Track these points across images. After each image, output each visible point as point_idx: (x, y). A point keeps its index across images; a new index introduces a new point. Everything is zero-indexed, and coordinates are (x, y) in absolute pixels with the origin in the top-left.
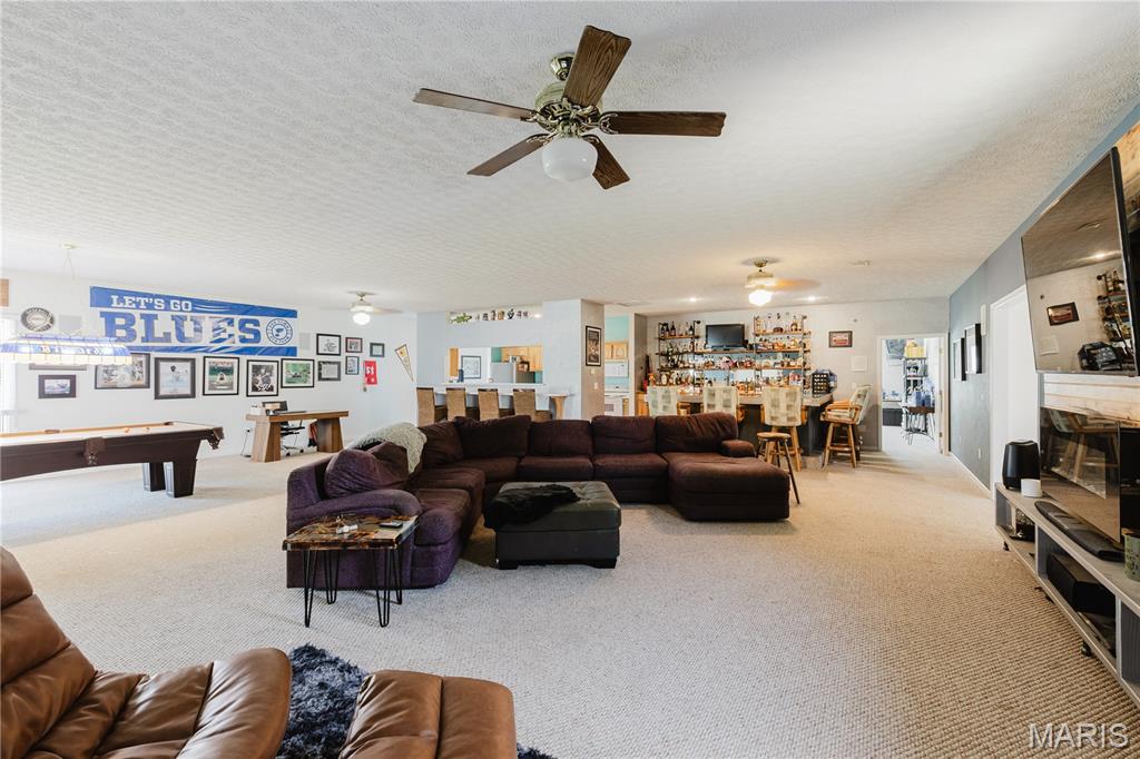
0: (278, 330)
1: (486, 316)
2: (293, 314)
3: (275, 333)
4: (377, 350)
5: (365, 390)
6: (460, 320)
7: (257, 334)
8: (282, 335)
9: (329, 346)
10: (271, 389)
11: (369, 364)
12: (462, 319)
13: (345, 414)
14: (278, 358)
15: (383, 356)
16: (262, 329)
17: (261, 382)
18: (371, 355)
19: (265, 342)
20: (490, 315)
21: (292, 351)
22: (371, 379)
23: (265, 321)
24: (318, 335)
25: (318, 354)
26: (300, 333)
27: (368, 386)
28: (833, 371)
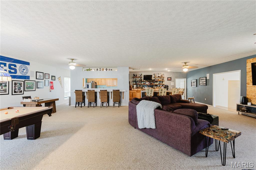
0: (24, 69)
1: (97, 69)
2: (28, 64)
3: (22, 70)
4: (53, 78)
5: (51, 91)
6: (87, 70)
7: (16, 70)
8: (25, 71)
9: (40, 76)
10: (21, 92)
11: (52, 83)
12: (89, 70)
13: (58, 99)
14: (23, 80)
15: (55, 80)
16: (17, 68)
17: (17, 89)
18: (52, 80)
19: (18, 74)
20: (99, 69)
21: (28, 77)
22: (52, 88)
23: (18, 65)
24: (36, 72)
25: (36, 79)
26: (31, 71)
27: (52, 90)
28: (168, 85)
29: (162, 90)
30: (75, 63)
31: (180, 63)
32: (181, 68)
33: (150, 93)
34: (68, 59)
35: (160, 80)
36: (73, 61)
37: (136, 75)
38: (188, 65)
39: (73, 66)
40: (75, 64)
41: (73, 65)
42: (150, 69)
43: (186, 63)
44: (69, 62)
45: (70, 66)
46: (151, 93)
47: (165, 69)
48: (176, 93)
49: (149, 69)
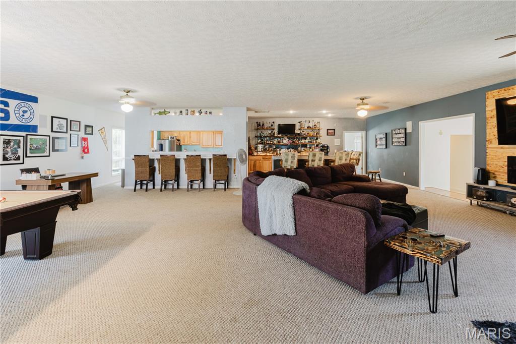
0: (25, 112)
1: (181, 112)
2: (34, 100)
3: (21, 114)
4: (89, 130)
5: (82, 158)
6: (160, 113)
7: (7, 113)
8: (27, 115)
9: (60, 126)
10: (18, 158)
11: (85, 139)
12: (165, 113)
13: (96, 175)
14: (24, 134)
15: (92, 134)
16: (11, 109)
17: (10, 154)
18: (85, 133)
19: (13, 121)
20: (184, 112)
21: (34, 128)
22: (85, 150)
23: (13, 103)
24: (52, 117)
25: (52, 131)
26: (40, 115)
27: (85, 155)
28: (329, 145)
29: (315, 155)
30: (133, 98)
31: (350, 99)
32: (354, 108)
33: (289, 162)
34: (119, 89)
35: (311, 133)
36: (128, 94)
37: (263, 125)
38: (367, 104)
39: (128, 105)
40: (133, 101)
41: (128, 103)
42: (291, 112)
43: (363, 99)
44: (121, 97)
45: (123, 104)
46: (292, 162)
47: (321, 112)
48: (343, 162)
49: (288, 112)
